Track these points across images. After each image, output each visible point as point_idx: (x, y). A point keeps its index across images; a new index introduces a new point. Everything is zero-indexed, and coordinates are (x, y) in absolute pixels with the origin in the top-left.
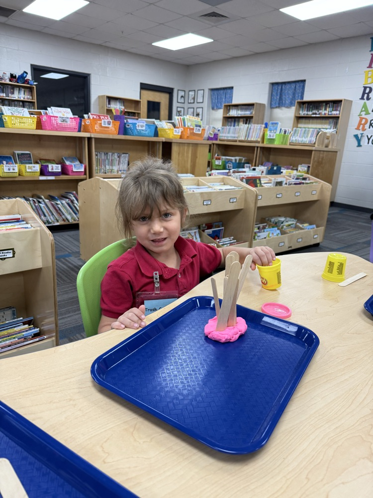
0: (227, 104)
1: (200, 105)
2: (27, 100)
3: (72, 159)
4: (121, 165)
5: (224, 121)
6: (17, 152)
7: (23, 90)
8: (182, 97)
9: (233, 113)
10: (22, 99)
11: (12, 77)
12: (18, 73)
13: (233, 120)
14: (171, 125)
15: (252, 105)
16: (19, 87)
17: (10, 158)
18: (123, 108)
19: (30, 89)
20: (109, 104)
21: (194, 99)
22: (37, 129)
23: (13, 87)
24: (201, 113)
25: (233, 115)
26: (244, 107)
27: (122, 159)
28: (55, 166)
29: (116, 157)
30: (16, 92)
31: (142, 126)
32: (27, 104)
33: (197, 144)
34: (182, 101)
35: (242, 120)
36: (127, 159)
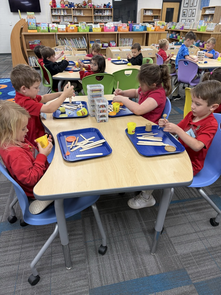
0: (204, 7)
1: (195, 8)
2: (110, 15)
3: (113, 41)
4: (130, 43)
5: (202, 17)
6: (96, 40)
7: (108, 11)
8: (187, 3)
9: (207, 12)
10: (108, 15)
11: (105, 5)
12: (107, 4)
13: (207, 16)
14: (152, 25)
15: (214, 7)
16: (107, 10)
17: (94, 42)
18: (152, 14)
19: (111, 10)
20: (145, 12)
21: (193, 4)
22: (101, 31)
23: (105, 10)
24: (194, 13)
25: (207, 14)
26: (212, 8)
27: (130, 41)
28: (106, 44)
29: (128, 40)
30: (106, 12)
31: (138, 28)
32: (110, 17)
33: (160, 33)
34: (187, 6)
35: (210, 16)
36: (132, 41)
